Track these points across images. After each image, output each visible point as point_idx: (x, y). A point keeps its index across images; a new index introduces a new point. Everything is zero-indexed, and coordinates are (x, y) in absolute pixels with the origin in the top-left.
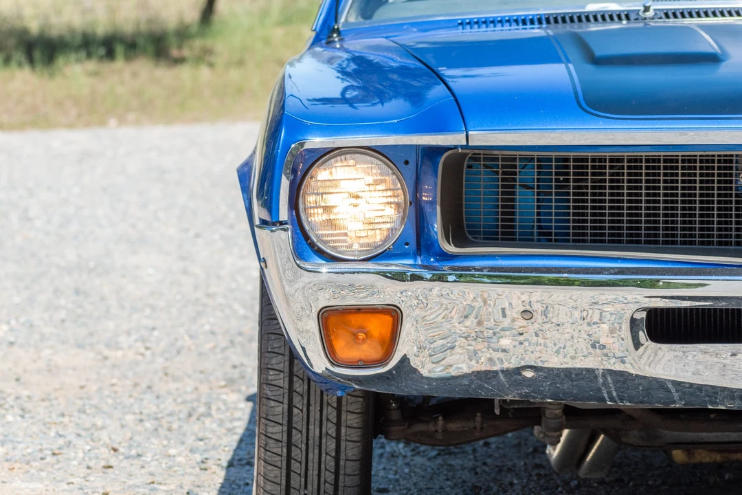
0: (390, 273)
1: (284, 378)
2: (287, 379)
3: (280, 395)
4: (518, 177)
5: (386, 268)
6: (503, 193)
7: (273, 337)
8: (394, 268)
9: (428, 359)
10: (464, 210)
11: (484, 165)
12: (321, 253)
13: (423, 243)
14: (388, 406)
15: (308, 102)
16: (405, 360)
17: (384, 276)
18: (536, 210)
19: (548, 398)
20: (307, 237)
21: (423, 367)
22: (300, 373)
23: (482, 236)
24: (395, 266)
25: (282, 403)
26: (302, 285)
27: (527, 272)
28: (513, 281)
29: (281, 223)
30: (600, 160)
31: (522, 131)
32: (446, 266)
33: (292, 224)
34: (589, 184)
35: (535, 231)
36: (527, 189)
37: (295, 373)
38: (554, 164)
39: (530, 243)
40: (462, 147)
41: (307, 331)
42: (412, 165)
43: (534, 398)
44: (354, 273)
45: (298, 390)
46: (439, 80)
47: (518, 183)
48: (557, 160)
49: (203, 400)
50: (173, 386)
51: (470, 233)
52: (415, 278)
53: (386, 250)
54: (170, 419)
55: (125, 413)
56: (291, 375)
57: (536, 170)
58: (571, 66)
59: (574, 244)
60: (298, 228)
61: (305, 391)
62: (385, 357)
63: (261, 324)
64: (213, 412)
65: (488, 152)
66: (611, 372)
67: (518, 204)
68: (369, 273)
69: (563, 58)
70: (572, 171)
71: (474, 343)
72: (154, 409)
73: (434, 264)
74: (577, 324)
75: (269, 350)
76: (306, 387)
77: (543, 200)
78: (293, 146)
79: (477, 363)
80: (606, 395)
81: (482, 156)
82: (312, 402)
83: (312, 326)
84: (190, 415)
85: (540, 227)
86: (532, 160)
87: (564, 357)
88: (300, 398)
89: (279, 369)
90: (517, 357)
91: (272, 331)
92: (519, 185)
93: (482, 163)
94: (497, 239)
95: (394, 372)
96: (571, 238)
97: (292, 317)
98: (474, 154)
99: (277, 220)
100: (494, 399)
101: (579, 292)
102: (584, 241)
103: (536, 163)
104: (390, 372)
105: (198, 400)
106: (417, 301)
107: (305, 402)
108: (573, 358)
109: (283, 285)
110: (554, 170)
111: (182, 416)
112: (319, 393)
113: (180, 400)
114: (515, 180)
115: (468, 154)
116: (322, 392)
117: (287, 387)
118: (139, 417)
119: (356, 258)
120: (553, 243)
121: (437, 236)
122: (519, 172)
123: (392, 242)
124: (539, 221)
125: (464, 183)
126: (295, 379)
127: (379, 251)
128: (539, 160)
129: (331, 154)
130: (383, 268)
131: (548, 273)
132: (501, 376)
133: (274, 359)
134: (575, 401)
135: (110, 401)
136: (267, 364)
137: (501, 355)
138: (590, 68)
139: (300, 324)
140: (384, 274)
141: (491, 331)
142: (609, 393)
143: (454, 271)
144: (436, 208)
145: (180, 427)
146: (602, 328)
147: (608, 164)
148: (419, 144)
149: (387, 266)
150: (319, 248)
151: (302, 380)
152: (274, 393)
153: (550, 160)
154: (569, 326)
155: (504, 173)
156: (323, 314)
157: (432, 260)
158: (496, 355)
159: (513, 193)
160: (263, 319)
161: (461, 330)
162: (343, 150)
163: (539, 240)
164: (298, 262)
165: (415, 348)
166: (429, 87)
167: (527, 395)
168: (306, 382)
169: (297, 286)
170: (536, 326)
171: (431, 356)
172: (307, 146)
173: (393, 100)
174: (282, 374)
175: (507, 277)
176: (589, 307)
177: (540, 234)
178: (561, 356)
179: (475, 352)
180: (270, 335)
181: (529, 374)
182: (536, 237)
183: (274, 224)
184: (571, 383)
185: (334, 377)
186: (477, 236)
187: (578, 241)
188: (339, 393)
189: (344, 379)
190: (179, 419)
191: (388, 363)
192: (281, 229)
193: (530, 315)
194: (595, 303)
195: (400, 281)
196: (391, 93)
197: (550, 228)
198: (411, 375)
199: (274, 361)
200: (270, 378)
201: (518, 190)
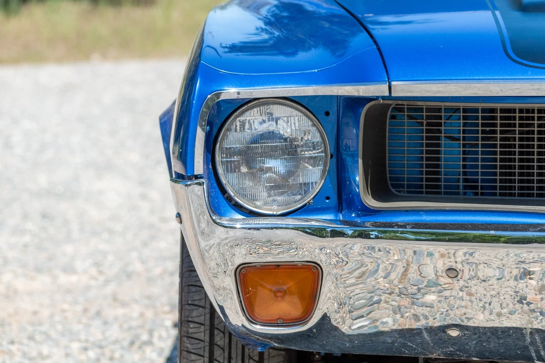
0: (309, 229)
1: (205, 331)
2: (208, 332)
3: (201, 348)
4: (443, 128)
5: (306, 223)
6: (428, 145)
7: (193, 289)
8: (313, 223)
9: (348, 315)
10: (387, 162)
11: (408, 116)
12: (239, 208)
13: (344, 197)
14: (312, 357)
15: (222, 49)
16: (325, 317)
17: (303, 232)
18: (461, 163)
19: (474, 357)
20: (223, 191)
21: (344, 322)
22: (221, 327)
23: (406, 189)
24: (316, 221)
25: (203, 356)
26: (218, 241)
27: (453, 229)
28: (438, 238)
29: (197, 177)
30: (528, 111)
31: (448, 82)
32: (369, 221)
33: (209, 178)
34: (517, 136)
35: (461, 184)
36: (453, 140)
37: (216, 326)
38: (480, 115)
39: (454, 196)
40: (384, 98)
41: (224, 289)
42: (333, 117)
43: (458, 356)
44: (272, 228)
45: (219, 343)
46: (362, 28)
47: (443, 135)
48: (484, 110)
49: (148, 326)
50: (120, 312)
51: (394, 186)
52: (336, 234)
53: (305, 205)
54: (113, 347)
55: (72, 341)
56: (212, 327)
57: (462, 121)
58: (497, 13)
59: (501, 198)
60: (214, 181)
61: (226, 345)
62: (305, 315)
63: (182, 276)
64: (155, 340)
65: (412, 103)
66: (538, 331)
67: (443, 156)
68: (288, 228)
69: (489, 5)
70: (499, 122)
71: (398, 298)
72: (99, 336)
73: (356, 220)
74: (503, 279)
75: (190, 302)
76: (227, 341)
77: (469, 153)
78: (209, 96)
79: (402, 317)
80: (534, 355)
81: (406, 107)
82: (233, 355)
83: (229, 282)
84: (132, 343)
85: (465, 180)
86: (457, 110)
87: (490, 314)
88: (221, 351)
89: (199, 322)
90: (442, 314)
91: (193, 283)
92: (444, 136)
93: (406, 113)
94: (422, 193)
95: (314, 330)
96: (498, 191)
97: (207, 275)
98: (396, 105)
99: (192, 174)
100: (418, 357)
101: (506, 250)
102: (511, 195)
103: (462, 114)
104: (310, 330)
105: (142, 327)
106: (337, 259)
107: (226, 355)
108: (499, 315)
109: (198, 240)
110: (480, 121)
111: (126, 343)
112: (240, 346)
113: (126, 326)
114: (440, 131)
115: (391, 105)
116: (243, 347)
117: (208, 340)
118: (84, 345)
119: (275, 213)
120: (480, 197)
121: (358, 188)
122: (444, 122)
123: (312, 196)
124: (465, 173)
125: (387, 134)
126: (216, 332)
127: (299, 206)
128: (465, 110)
129: (249, 105)
130: (303, 223)
131: (474, 230)
132: (425, 335)
133: (195, 311)
134: (501, 359)
135: (59, 327)
136: (188, 317)
137: (426, 311)
138: (517, 15)
139: (216, 282)
140: (303, 230)
141: (416, 287)
142: (537, 352)
143: (376, 227)
144: (358, 160)
145: (122, 356)
146: (530, 283)
147: (536, 115)
148: (340, 94)
149: (307, 221)
150: (236, 202)
151: (223, 333)
152: (195, 346)
153: (476, 110)
154: (496, 282)
155: (428, 124)
156: (240, 271)
157: (353, 215)
158: (420, 311)
159: (439, 145)
160: (184, 271)
161: (385, 287)
162: (261, 101)
163: (465, 194)
164: (214, 218)
165: (336, 304)
166: (354, 34)
167: (451, 354)
168: (227, 335)
169: (212, 242)
170: (462, 283)
171: (350, 312)
172: (222, 97)
173: (313, 49)
174: (203, 327)
175: (433, 234)
176: (516, 266)
177: (465, 187)
178: (487, 313)
179: (399, 307)
180: (191, 287)
181: (454, 333)
182: (461, 191)
183: (190, 178)
184: (497, 341)
185: (253, 335)
186: (401, 189)
187: (505, 195)
188: (259, 349)
189: (263, 337)
190: (123, 348)
191: (308, 321)
192: (197, 184)
193: (455, 274)
194: (522, 262)
195: (320, 237)
196: (312, 43)
197: (476, 181)
198: (332, 333)
199: (194, 314)
200: (191, 331)
201: (443, 142)
